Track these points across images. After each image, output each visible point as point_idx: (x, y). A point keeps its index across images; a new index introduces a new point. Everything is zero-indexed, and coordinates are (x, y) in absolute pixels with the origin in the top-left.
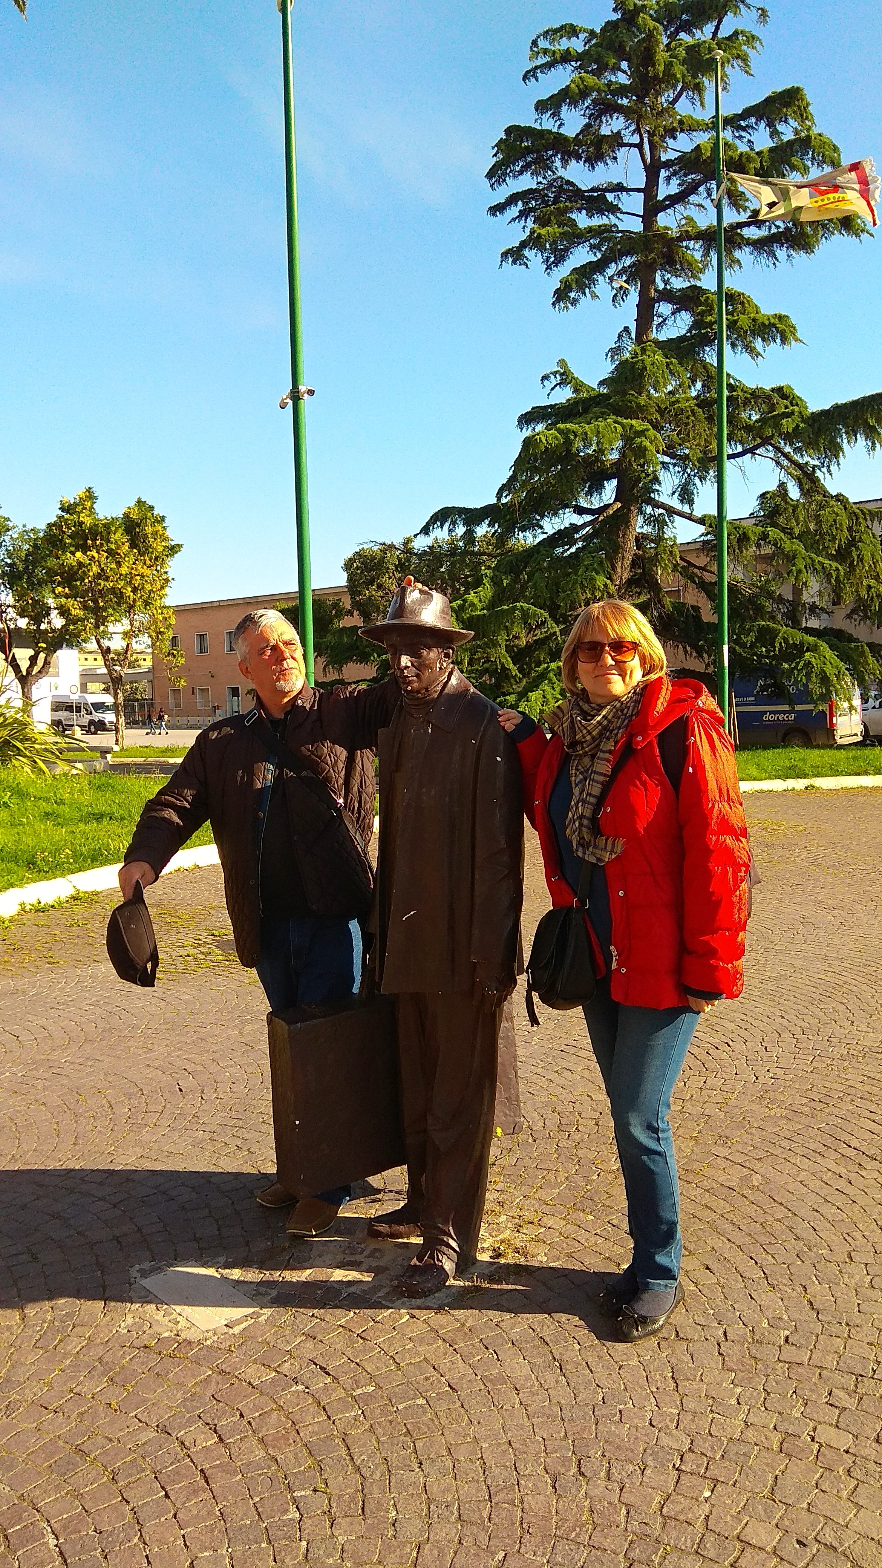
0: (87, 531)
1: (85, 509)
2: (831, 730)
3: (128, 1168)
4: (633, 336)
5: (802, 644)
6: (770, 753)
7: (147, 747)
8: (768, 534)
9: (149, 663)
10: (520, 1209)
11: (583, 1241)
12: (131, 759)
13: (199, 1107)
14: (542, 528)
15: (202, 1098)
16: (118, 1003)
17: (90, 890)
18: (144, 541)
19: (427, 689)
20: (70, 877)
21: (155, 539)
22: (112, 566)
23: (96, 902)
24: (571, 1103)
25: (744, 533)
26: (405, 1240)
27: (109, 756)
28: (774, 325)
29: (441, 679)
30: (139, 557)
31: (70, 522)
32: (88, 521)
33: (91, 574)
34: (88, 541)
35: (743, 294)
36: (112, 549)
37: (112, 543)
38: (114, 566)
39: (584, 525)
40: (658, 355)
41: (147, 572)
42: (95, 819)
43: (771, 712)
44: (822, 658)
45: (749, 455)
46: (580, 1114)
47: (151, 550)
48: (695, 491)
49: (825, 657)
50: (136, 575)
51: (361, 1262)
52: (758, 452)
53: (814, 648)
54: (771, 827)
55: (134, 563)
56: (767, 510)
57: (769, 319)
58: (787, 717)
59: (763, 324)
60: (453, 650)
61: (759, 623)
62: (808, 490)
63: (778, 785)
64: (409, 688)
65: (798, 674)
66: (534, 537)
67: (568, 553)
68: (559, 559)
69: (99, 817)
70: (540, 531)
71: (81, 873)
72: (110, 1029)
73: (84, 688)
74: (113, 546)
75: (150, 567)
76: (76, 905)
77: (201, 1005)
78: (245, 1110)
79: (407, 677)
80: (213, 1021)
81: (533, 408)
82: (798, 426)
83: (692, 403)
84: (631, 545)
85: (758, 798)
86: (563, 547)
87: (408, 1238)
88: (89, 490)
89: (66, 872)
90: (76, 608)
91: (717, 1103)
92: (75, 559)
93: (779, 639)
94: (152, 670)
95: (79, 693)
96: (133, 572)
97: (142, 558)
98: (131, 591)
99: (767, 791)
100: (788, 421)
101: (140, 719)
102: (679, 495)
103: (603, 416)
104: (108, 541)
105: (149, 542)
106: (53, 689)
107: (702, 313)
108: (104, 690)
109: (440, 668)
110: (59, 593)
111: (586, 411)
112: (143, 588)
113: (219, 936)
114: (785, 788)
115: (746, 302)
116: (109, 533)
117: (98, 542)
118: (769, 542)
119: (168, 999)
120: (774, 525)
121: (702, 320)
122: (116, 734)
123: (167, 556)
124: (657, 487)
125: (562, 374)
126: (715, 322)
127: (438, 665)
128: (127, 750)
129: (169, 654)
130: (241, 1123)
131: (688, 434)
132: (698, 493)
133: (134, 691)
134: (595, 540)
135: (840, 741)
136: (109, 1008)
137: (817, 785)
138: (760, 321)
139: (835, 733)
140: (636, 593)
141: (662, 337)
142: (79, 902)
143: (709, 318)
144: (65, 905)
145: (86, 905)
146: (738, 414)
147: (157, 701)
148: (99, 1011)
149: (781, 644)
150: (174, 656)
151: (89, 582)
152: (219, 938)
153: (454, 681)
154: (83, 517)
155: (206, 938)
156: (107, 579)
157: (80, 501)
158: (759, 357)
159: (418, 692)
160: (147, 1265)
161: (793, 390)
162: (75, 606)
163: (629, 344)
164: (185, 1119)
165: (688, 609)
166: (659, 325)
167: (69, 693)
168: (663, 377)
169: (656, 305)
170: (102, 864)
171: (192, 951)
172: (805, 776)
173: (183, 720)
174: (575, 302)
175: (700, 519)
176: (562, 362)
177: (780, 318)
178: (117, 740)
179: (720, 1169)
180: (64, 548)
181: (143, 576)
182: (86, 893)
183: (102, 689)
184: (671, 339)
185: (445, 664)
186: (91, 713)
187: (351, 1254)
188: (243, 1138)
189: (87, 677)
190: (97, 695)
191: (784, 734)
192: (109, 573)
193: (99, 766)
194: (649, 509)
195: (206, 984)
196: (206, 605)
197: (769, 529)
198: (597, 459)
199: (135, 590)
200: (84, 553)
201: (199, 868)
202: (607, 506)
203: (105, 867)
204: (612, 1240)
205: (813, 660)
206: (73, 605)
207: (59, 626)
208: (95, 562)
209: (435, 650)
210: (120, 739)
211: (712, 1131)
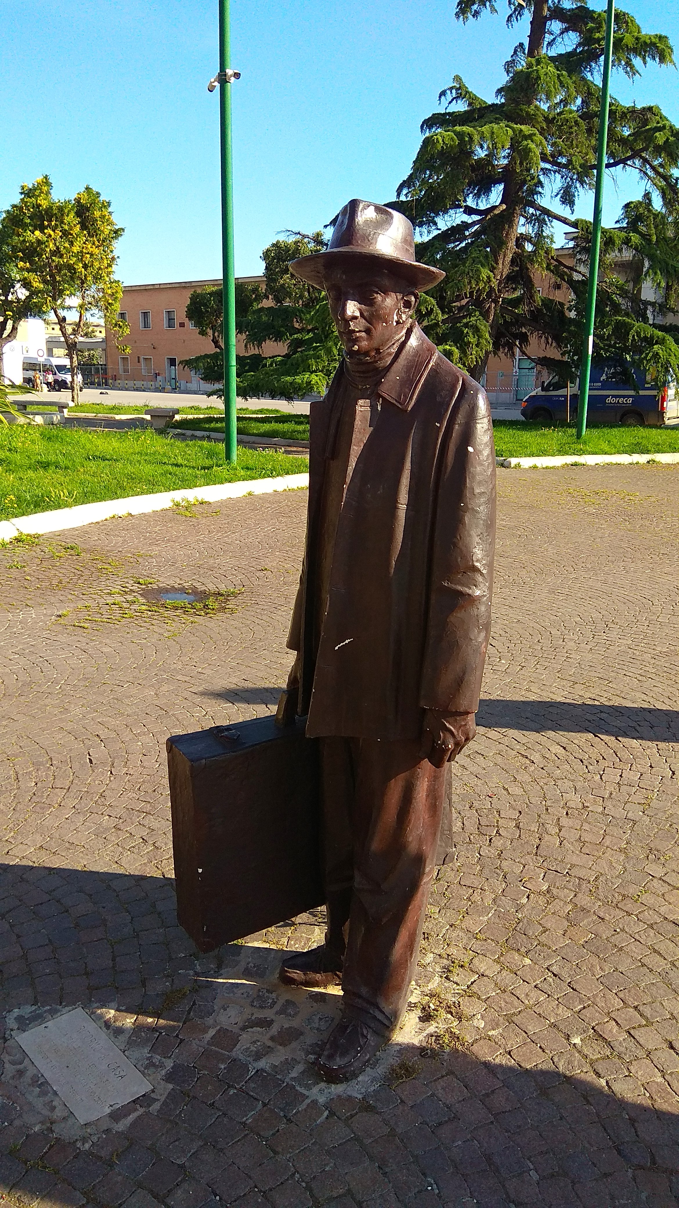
0: (43, 212)
1: (43, 193)
2: (661, 413)
3: (25, 862)
4: (526, 52)
5: (652, 337)
6: (615, 431)
7: (98, 404)
8: (630, 238)
9: (103, 335)
10: (448, 945)
11: (522, 997)
12: (84, 414)
13: (107, 785)
14: (435, 224)
15: (111, 773)
16: (43, 653)
17: (33, 532)
18: (93, 224)
19: (378, 351)
20: (14, 520)
21: (103, 223)
22: (65, 245)
23: (36, 545)
24: (487, 797)
25: (610, 237)
26: (321, 990)
27: (65, 410)
28: (654, 44)
29: (397, 337)
30: (89, 238)
31: (29, 204)
32: (44, 204)
33: (48, 250)
34: (45, 222)
35: (627, 14)
36: (66, 230)
37: (65, 224)
38: (67, 245)
39: (474, 223)
40: (551, 67)
41: (96, 251)
42: (42, 467)
43: (613, 396)
44: (668, 350)
45: (622, 165)
46: (499, 812)
47: (99, 232)
48: (576, 194)
49: (670, 350)
50: (86, 253)
51: (272, 1021)
52: (629, 162)
53: (661, 342)
54: (627, 497)
55: (84, 243)
56: (631, 218)
57: (650, 38)
58: (626, 401)
59: (645, 42)
60: (416, 298)
61: (616, 318)
62: (670, 200)
63: (625, 459)
64: (356, 348)
65: (647, 364)
66: (429, 232)
67: (460, 246)
68: (451, 252)
69: (45, 466)
70: (434, 228)
71: (24, 517)
72: (29, 684)
73: (50, 353)
74: (66, 227)
75: (97, 247)
76: (18, 547)
77: (120, 659)
78: (154, 791)
79: (354, 331)
80: (131, 679)
81: (434, 115)
82: (668, 139)
83: (575, 115)
84: (512, 244)
85: (609, 470)
86: (454, 242)
87: (325, 987)
88: (46, 177)
89: (10, 516)
90: (36, 282)
91: (639, 804)
92: (35, 237)
93: (632, 332)
94: (105, 340)
95: (45, 356)
96: (84, 251)
97: (91, 239)
98: (83, 267)
99: (616, 464)
100: (660, 134)
101: (96, 381)
102: (561, 197)
103: (497, 121)
104: (62, 222)
105: (97, 225)
106: (25, 352)
107: (591, 31)
108: (67, 355)
109: (398, 323)
110: (21, 267)
111: (481, 117)
112: (92, 265)
113: (145, 584)
114: (631, 462)
115: (629, 21)
116: (62, 215)
117: (53, 223)
118: (631, 246)
119: (90, 651)
120: (636, 231)
121: (590, 37)
122: (72, 392)
123: (112, 238)
124: (540, 189)
125: (457, 89)
126: (603, 39)
127: (396, 318)
128: (81, 406)
129: (116, 325)
130: (148, 808)
131: (572, 142)
132: (578, 195)
133: (91, 358)
134: (483, 236)
135: (667, 422)
136: (33, 658)
137: (657, 460)
138: (643, 39)
139: (665, 415)
140: (512, 288)
141: (552, 53)
142: (20, 544)
143: (597, 35)
144: (8, 546)
145: (27, 547)
146: (614, 128)
147: (109, 366)
148: (22, 661)
149: (633, 336)
150: (120, 327)
151: (47, 258)
152: (144, 587)
153: (413, 342)
154: (41, 200)
155: (132, 586)
156: (61, 256)
157: (38, 186)
158: (637, 75)
159: (367, 354)
160: (27, 1010)
161: (661, 110)
162: (36, 280)
163: (522, 58)
164: (92, 800)
165: (556, 303)
166: (550, 44)
167: (37, 356)
168: (554, 87)
169: (548, 23)
170: (43, 510)
171: (119, 599)
172: (648, 452)
173: (131, 383)
174: (476, 14)
175: (573, 222)
176: (457, 78)
177: (661, 38)
178: (73, 397)
179: (658, 896)
180: (25, 226)
181: (92, 255)
182: (28, 535)
183: (65, 354)
184: (561, 54)
185: (404, 317)
186: (55, 374)
187: (261, 1007)
188: (149, 828)
189: (52, 344)
190: (60, 358)
191: (622, 415)
192: (63, 251)
193: (56, 418)
194: (531, 210)
195: (128, 635)
196: (149, 287)
197: (632, 234)
198: (490, 163)
199: (85, 267)
200: (42, 231)
201: (132, 516)
202: (494, 208)
203: (47, 513)
204: (556, 997)
205: (660, 351)
206: (34, 279)
207: (23, 298)
208: (51, 240)
209: (393, 294)
210: (76, 397)
211: (641, 842)
